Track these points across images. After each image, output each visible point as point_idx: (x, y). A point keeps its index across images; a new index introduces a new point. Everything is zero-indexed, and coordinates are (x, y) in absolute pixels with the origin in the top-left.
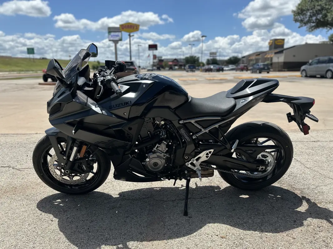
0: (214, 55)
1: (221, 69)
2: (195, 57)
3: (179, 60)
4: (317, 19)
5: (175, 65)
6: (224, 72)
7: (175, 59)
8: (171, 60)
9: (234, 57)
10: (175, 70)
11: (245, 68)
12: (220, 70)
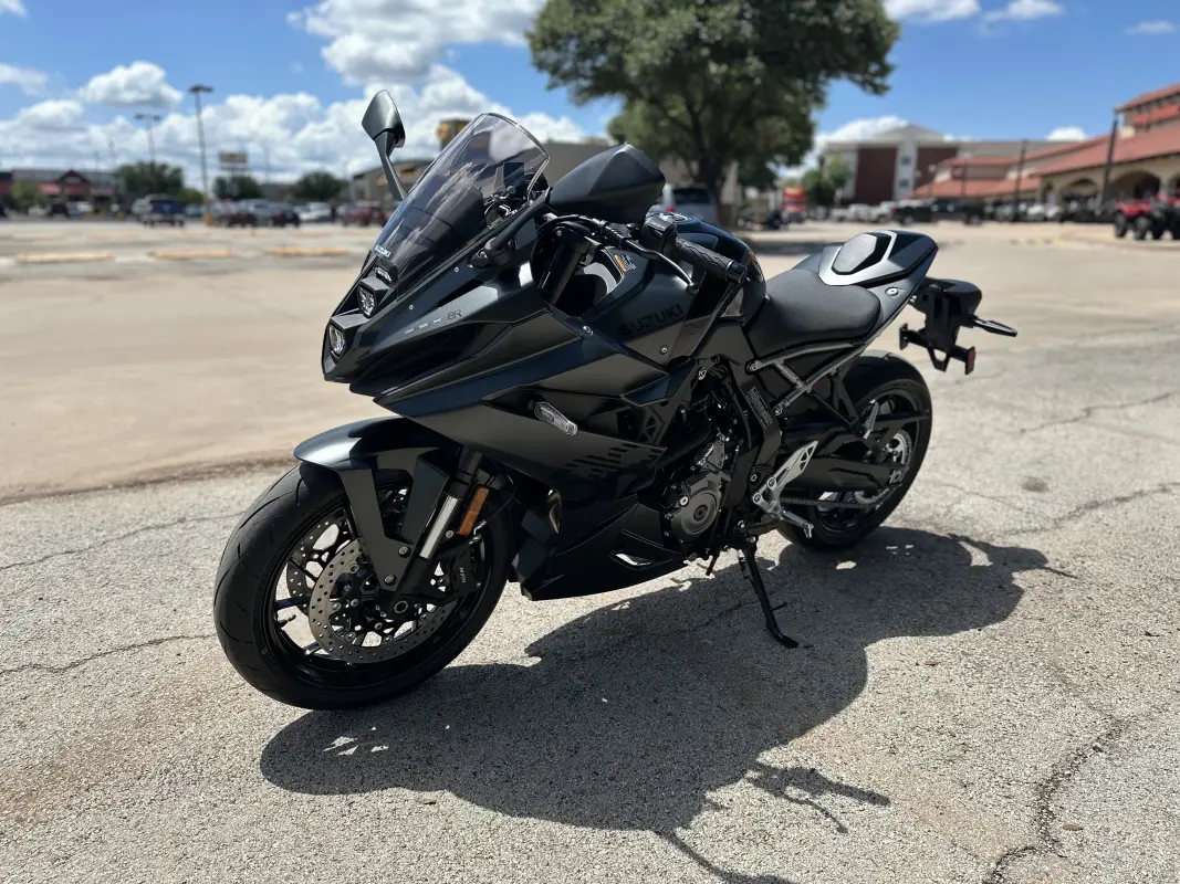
0: (240, 166)
1: (289, 216)
2: (164, 167)
3: (90, 178)
4: (594, 68)
5: (77, 198)
6: (306, 229)
7: (72, 174)
8: (49, 177)
9: (317, 175)
10: (80, 217)
11: (376, 215)
12: (286, 220)
